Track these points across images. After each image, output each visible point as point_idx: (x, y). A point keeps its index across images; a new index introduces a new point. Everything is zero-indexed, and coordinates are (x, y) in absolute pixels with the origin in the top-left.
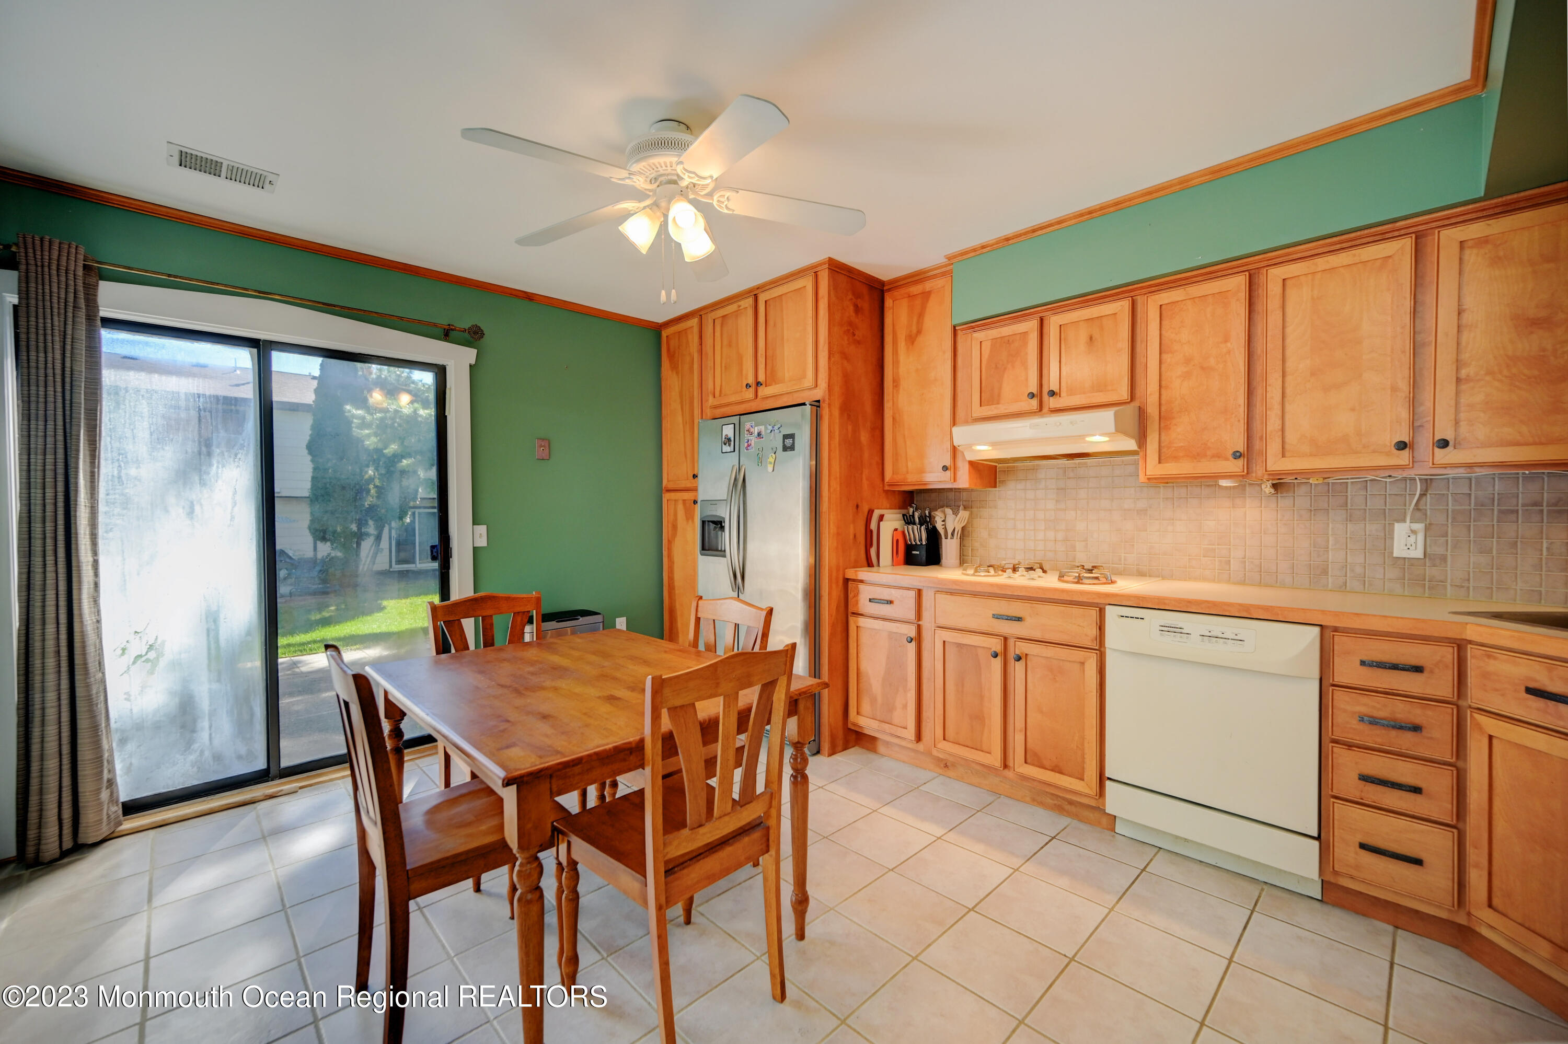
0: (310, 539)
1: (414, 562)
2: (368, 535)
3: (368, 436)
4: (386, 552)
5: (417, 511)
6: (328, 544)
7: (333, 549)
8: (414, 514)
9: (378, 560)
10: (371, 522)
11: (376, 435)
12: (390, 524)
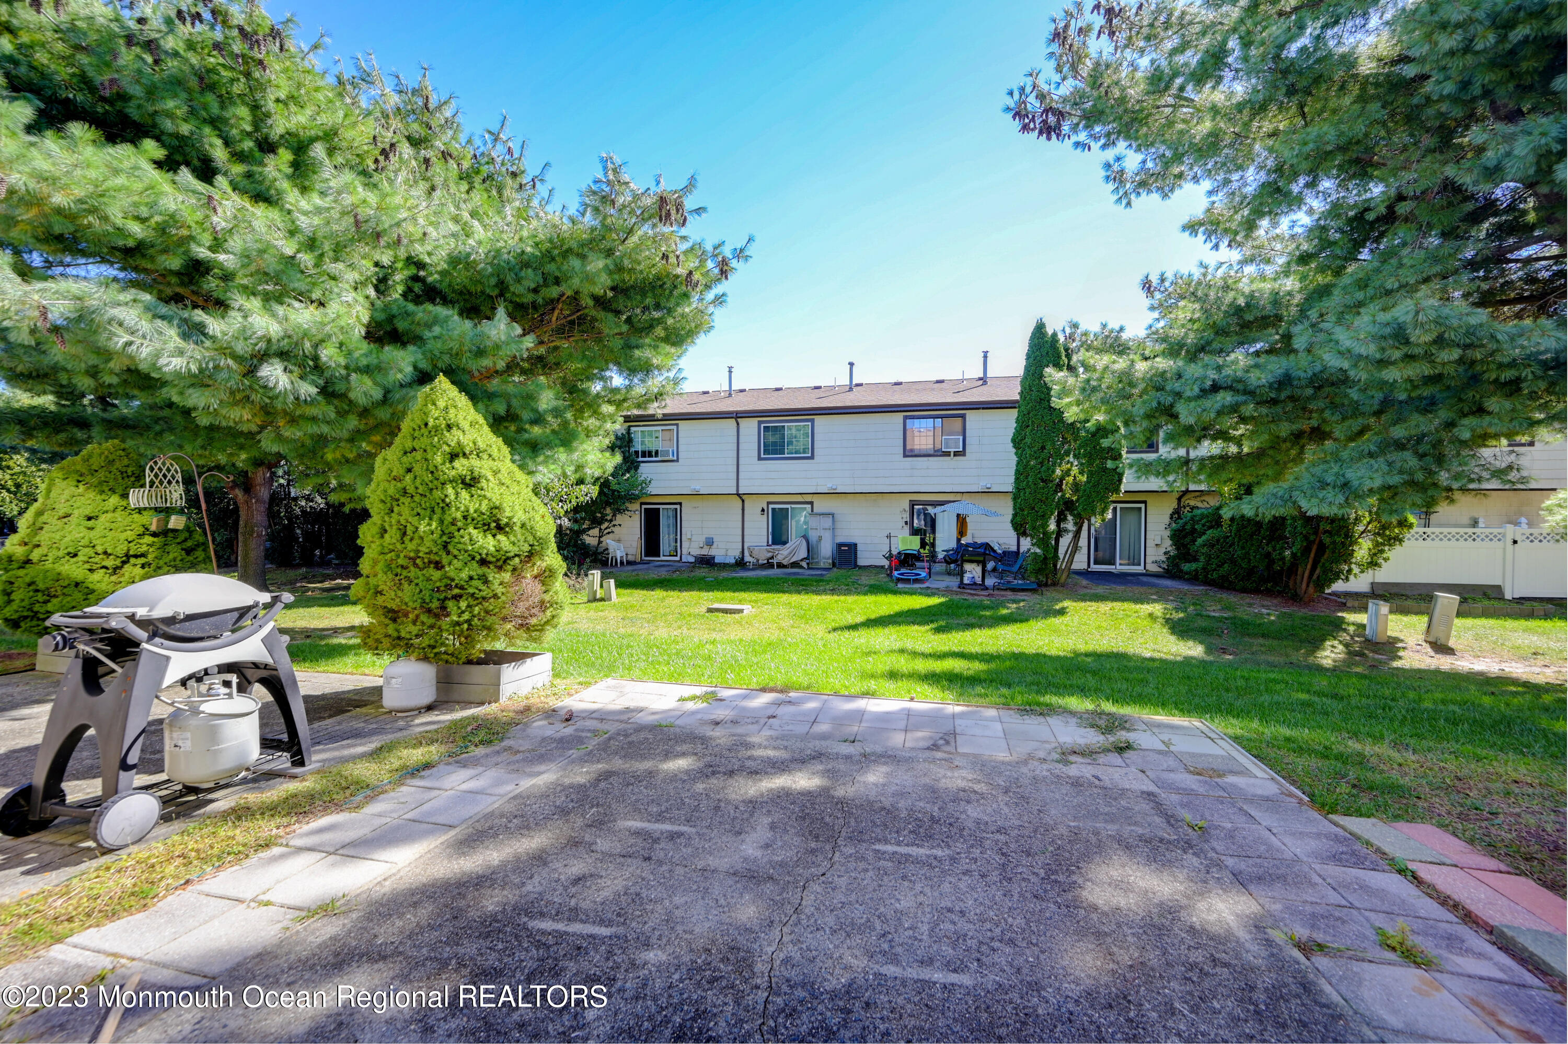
0: (1013, 534)
1: (1114, 564)
2: (1066, 531)
3: (1070, 405)
4: (1085, 550)
5: (1119, 506)
6: (1029, 539)
7: (1033, 545)
8: (1115, 509)
9: (1077, 557)
10: (1070, 518)
11: (1078, 403)
12: (1089, 520)
